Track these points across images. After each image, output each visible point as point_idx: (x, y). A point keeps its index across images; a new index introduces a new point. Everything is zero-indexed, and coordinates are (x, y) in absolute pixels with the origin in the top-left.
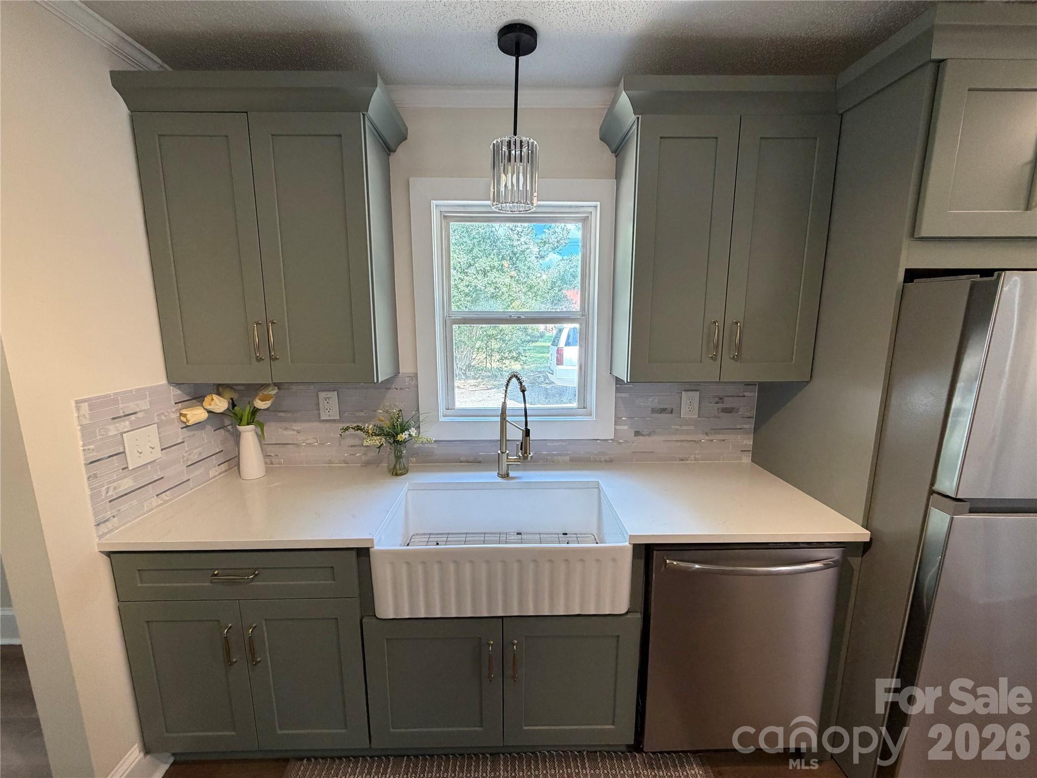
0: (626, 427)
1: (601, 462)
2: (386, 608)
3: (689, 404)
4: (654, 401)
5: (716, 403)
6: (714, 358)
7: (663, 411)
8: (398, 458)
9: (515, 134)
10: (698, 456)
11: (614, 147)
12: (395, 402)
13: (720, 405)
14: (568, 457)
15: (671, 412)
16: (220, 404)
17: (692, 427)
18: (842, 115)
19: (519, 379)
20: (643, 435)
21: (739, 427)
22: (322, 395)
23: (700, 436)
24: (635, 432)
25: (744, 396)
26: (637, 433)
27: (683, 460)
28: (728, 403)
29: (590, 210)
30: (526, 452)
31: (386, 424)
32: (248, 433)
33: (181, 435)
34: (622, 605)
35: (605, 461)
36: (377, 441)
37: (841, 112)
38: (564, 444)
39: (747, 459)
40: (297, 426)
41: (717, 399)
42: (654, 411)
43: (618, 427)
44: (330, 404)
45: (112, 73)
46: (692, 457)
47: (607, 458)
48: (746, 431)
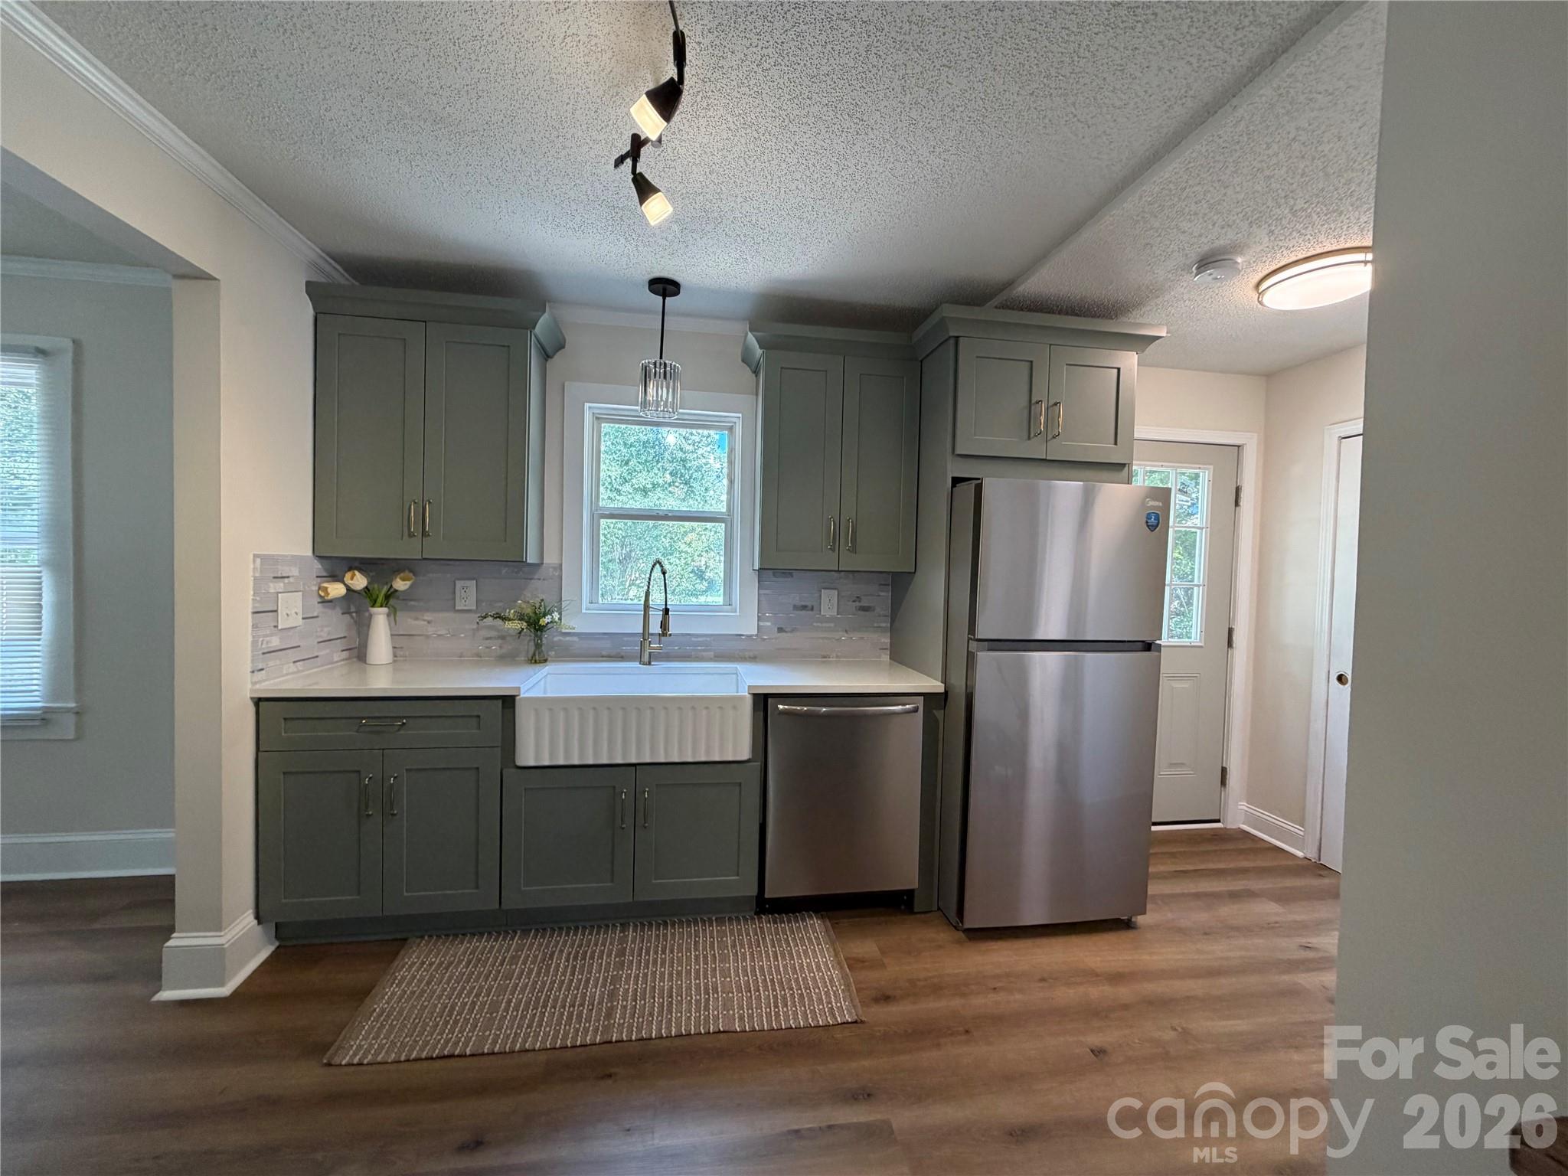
0: (769, 624)
1: (745, 658)
2: (527, 756)
3: (829, 604)
4: (796, 599)
5: (854, 601)
6: (833, 550)
7: (804, 607)
8: (538, 646)
9: (661, 358)
10: (839, 654)
11: (753, 368)
12: (536, 593)
13: (857, 604)
14: (712, 653)
15: (812, 609)
16: (359, 581)
17: (832, 625)
18: (921, 361)
19: (662, 566)
20: (786, 632)
21: (876, 625)
22: (459, 584)
23: (841, 633)
24: (778, 628)
25: (879, 596)
26: (780, 630)
27: (825, 657)
28: (865, 603)
29: (734, 420)
30: (665, 630)
31: (529, 611)
32: (380, 617)
33: (318, 609)
34: (744, 752)
35: (750, 657)
36: (517, 625)
37: (920, 359)
38: (708, 639)
39: (886, 657)
40: (428, 616)
41: (854, 599)
42: (795, 607)
43: (761, 624)
44: (467, 594)
45: (308, 284)
46: (834, 655)
47: (751, 654)
48: (883, 630)
